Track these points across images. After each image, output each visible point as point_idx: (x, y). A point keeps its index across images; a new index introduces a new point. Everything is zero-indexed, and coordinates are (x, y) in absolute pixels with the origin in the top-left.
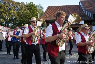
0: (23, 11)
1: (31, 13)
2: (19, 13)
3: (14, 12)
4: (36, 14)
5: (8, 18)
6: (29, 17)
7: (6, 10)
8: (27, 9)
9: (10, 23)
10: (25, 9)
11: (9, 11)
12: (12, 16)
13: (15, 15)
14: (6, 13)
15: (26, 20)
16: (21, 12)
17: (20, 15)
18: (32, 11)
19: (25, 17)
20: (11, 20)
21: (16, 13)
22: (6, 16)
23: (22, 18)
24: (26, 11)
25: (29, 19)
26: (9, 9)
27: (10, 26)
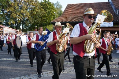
0: (37, 10)
1: (47, 13)
2: (32, 13)
3: (26, 12)
4: (53, 14)
5: (19, 19)
6: (44, 18)
7: (17, 9)
8: (41, 8)
9: (21, 25)
10: (39, 8)
11: (21, 11)
12: (24, 16)
13: (27, 16)
14: (17, 13)
15: (41, 22)
16: (35, 11)
17: (33, 15)
18: (47, 11)
19: (40, 18)
20: (23, 22)
21: (28, 13)
22: (17, 16)
23: (36, 19)
24: (40, 10)
25: (45, 20)
26: (20, 9)
27: (21, 29)
